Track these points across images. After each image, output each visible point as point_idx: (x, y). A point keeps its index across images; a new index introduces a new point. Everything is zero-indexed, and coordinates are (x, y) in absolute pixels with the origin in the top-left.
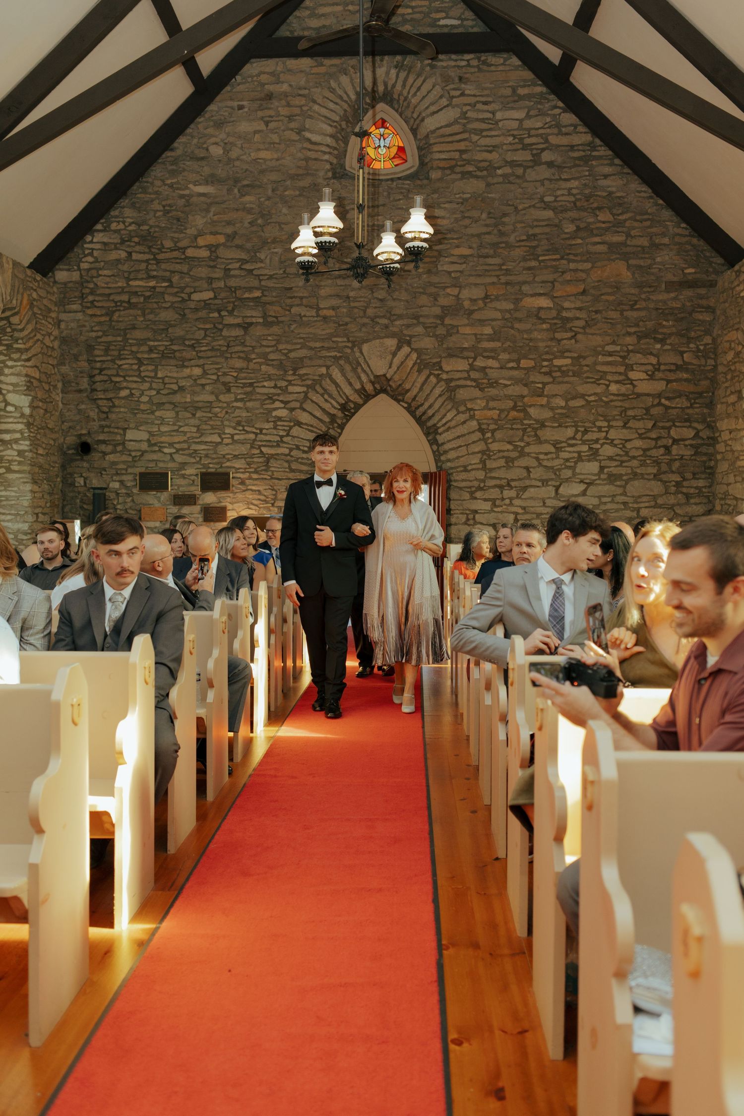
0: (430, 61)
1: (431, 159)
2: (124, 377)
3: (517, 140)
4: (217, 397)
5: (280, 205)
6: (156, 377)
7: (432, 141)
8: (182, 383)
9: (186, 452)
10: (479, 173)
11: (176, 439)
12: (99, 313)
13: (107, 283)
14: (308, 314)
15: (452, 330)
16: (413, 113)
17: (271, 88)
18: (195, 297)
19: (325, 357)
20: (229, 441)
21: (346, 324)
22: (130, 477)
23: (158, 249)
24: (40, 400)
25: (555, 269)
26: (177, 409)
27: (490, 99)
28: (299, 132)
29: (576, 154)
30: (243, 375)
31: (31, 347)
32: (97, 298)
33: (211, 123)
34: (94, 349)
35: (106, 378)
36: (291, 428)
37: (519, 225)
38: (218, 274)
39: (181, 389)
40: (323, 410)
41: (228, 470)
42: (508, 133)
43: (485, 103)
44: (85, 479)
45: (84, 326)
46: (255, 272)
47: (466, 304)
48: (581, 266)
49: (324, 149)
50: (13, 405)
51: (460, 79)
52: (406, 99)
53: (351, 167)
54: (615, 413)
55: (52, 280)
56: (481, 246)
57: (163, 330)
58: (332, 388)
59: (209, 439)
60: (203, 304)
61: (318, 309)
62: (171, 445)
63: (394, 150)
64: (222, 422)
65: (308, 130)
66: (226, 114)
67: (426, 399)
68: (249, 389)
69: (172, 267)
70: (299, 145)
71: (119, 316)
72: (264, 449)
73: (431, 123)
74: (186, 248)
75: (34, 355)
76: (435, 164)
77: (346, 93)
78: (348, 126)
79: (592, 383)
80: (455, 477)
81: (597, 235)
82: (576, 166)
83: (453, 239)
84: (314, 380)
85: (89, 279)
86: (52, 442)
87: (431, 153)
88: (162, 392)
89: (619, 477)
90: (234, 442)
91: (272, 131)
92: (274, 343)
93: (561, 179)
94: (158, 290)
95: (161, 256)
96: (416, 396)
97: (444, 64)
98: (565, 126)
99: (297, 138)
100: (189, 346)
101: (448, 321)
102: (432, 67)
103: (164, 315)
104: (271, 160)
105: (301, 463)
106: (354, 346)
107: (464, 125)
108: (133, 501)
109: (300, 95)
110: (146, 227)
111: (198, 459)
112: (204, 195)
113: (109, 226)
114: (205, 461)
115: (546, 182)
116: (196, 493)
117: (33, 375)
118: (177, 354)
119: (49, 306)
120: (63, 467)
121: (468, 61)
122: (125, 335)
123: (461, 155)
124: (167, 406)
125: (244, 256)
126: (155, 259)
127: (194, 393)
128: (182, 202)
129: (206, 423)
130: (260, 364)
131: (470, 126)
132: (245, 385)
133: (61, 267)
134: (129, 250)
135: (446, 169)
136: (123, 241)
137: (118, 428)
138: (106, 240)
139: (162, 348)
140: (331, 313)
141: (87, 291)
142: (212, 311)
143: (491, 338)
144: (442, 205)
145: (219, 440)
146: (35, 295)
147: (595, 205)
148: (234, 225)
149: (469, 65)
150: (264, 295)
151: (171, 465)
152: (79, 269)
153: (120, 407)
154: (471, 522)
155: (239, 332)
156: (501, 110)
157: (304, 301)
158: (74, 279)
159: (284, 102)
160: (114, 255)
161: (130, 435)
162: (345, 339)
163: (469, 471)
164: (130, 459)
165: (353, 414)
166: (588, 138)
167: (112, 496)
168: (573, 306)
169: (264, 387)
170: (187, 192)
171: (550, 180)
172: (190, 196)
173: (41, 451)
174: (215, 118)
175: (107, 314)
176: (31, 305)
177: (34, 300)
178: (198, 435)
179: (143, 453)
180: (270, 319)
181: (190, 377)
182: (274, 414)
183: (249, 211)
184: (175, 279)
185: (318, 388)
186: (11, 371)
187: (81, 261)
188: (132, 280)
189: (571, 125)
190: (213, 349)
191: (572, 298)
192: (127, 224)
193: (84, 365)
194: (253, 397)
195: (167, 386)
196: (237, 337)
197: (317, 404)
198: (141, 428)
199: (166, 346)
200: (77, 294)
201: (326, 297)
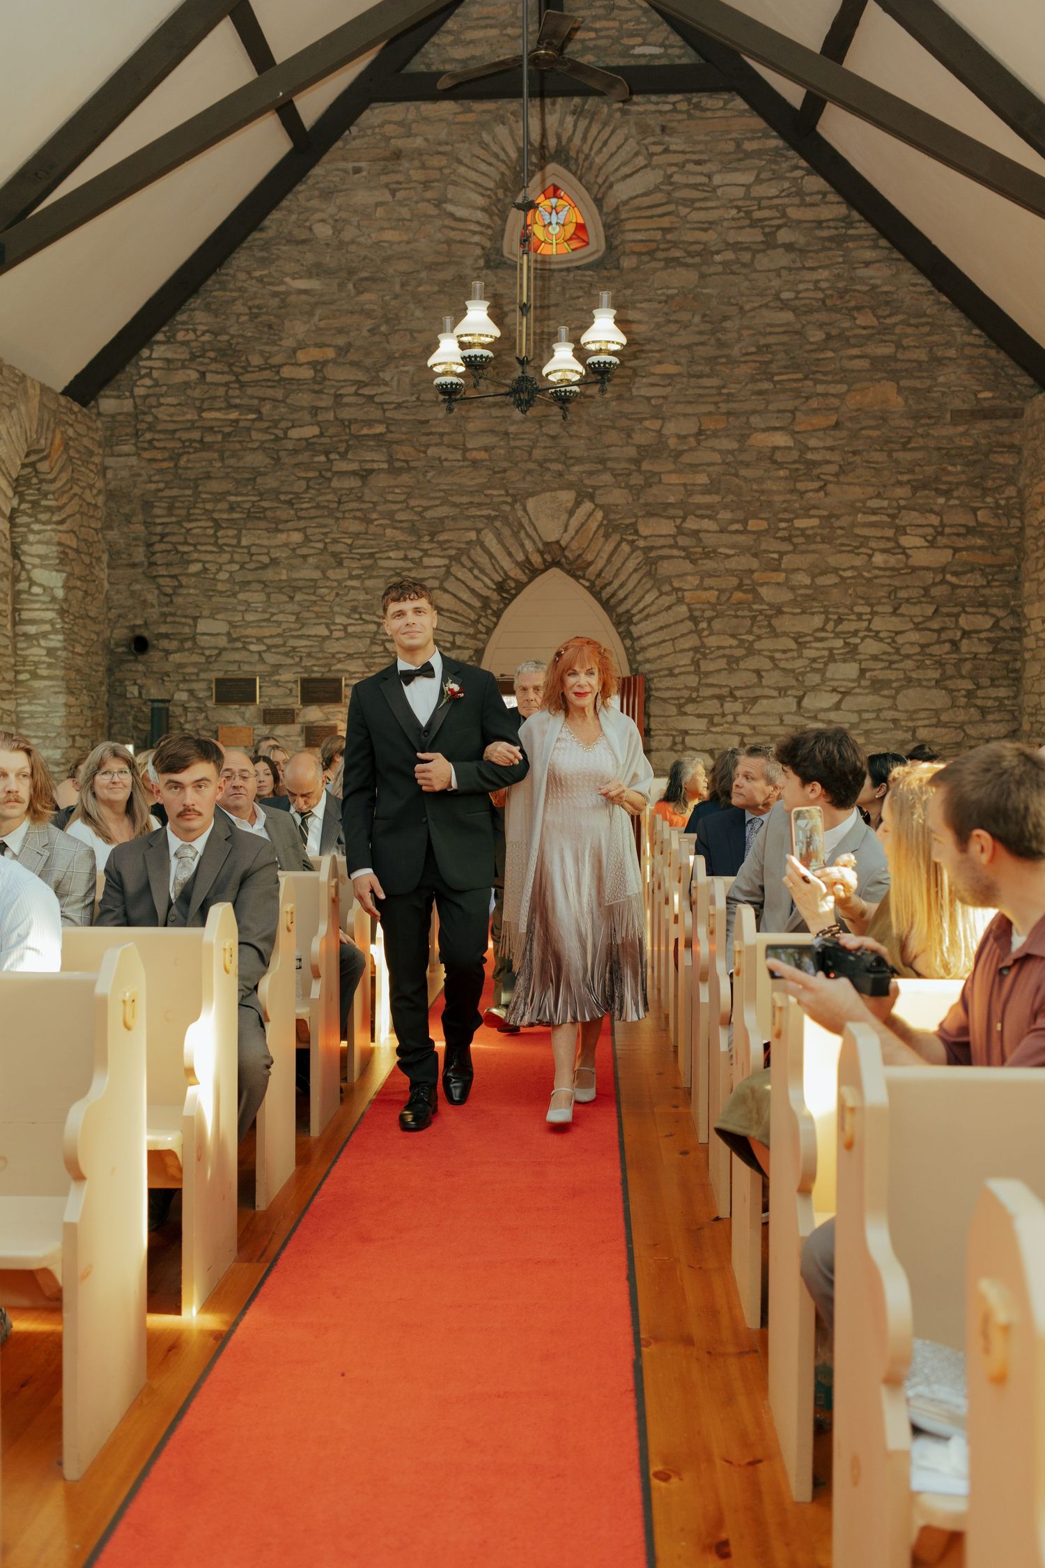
0: (621, 105)
1: (623, 242)
2: (195, 545)
3: (742, 214)
4: (324, 572)
5: (411, 306)
6: (238, 545)
7: (624, 216)
8: (275, 554)
9: (281, 650)
10: (689, 260)
11: (267, 632)
12: (159, 457)
13: (170, 416)
14: (451, 457)
15: (652, 479)
16: (597, 176)
17: (397, 143)
18: (294, 433)
19: (475, 517)
20: (341, 634)
21: (505, 471)
22: (203, 685)
23: (242, 367)
24: (79, 579)
25: (797, 393)
26: (268, 590)
27: (705, 157)
28: (439, 203)
29: (825, 233)
30: (362, 542)
31: (65, 505)
32: (157, 436)
33: (316, 193)
34: (153, 507)
35: (169, 547)
37: (745, 333)
38: (326, 401)
39: (274, 562)
40: (472, 591)
41: (339, 675)
42: (731, 204)
43: (698, 163)
44: (141, 687)
45: (139, 475)
46: (377, 399)
47: (672, 442)
48: (833, 389)
49: (473, 227)
50: (40, 585)
51: (663, 129)
52: (587, 157)
53: (511, 253)
54: (882, 594)
55: (95, 411)
56: (692, 362)
57: (249, 479)
58: (484, 560)
59: (312, 632)
60: (304, 443)
61: (465, 450)
62: (260, 640)
63: (571, 229)
64: (331, 607)
65: (451, 201)
66: (337, 179)
67: (616, 575)
68: (368, 562)
69: (261, 392)
70: (439, 223)
71: (188, 461)
73: (622, 191)
74: (280, 366)
75: (69, 516)
76: (628, 247)
77: (503, 149)
78: (506, 196)
79: (849, 552)
80: (656, 683)
81: (854, 346)
82: (824, 249)
83: (652, 351)
84: (459, 549)
85: (146, 410)
86: (94, 637)
87: (623, 232)
88: (247, 566)
89: (886, 684)
90: (348, 635)
91: (401, 203)
92: (403, 497)
93: (804, 268)
94: (241, 424)
95: (246, 378)
96: (601, 571)
97: (640, 108)
98: (811, 194)
99: (434, 211)
100: (285, 502)
101: (646, 466)
102: (624, 112)
103: (251, 459)
104: (400, 242)
106: (515, 501)
107: (669, 194)
108: (207, 718)
109: (439, 153)
110: (226, 338)
111: (297, 659)
112: (305, 292)
113: (174, 336)
114: (308, 662)
115: (784, 273)
116: (295, 706)
117: (69, 543)
118: (269, 514)
119: (91, 447)
120: (110, 671)
121: (674, 104)
122: (197, 486)
123: (664, 235)
124: (255, 586)
125: (361, 376)
126: (238, 381)
127: (292, 568)
128: (275, 302)
129: (308, 609)
130: (384, 527)
131: (678, 194)
132: (363, 556)
133: (108, 393)
134: (202, 369)
135: (644, 254)
136: (193, 357)
137: (186, 617)
138: (169, 355)
139: (247, 506)
140: (482, 455)
141: (144, 426)
142: (316, 453)
143: (707, 490)
144: (639, 305)
145: (326, 633)
146: (71, 432)
147: (852, 304)
148: (348, 333)
149: (675, 110)
150: (389, 431)
151: (260, 668)
152: (132, 396)
153: (189, 587)
154: (679, 747)
155: (354, 483)
156: (720, 172)
157: (446, 439)
158: (125, 410)
159: (417, 163)
160: (180, 377)
161: (203, 626)
162: (503, 492)
163: (676, 676)
164: (203, 660)
165: (514, 596)
166: (843, 210)
167: (178, 711)
168: (821, 444)
169: (390, 558)
170: (282, 288)
171: (790, 269)
172: (288, 293)
173: (78, 649)
174: (321, 185)
175: (171, 459)
176: (66, 447)
177: (70, 438)
178: (297, 626)
179: (222, 650)
180: (398, 464)
181: (286, 545)
183: (369, 314)
184: (266, 408)
185: (464, 559)
186: (38, 537)
187: (135, 385)
188: (204, 410)
189: (818, 193)
190: (318, 507)
191: (821, 434)
192: (199, 333)
193: (139, 528)
194: (375, 573)
195: (254, 558)
196: (352, 489)
197: (463, 582)
198: (218, 616)
199: (253, 502)
200: (130, 430)
201: (476, 434)
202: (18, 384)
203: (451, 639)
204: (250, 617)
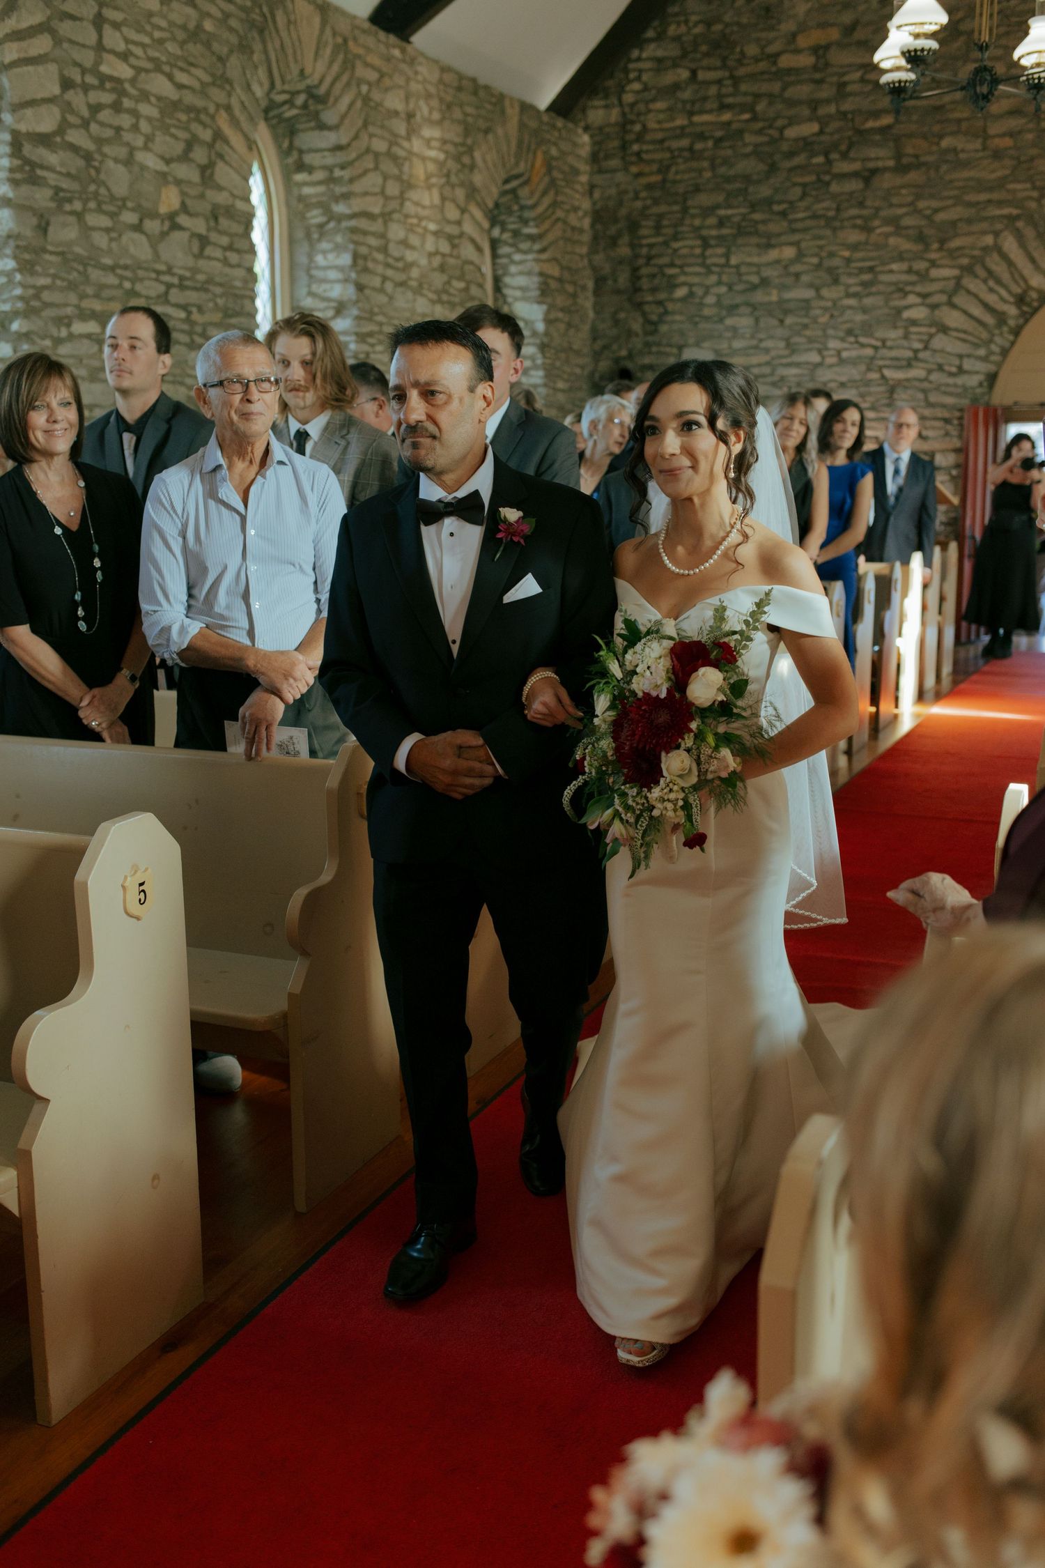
2: (681, 267)
4: (818, 290)
6: (727, 265)
8: (767, 272)
9: (769, 379)
11: (754, 360)
12: (647, 169)
13: (659, 122)
14: (970, 146)
18: (791, 133)
19: (993, 218)
20: (834, 360)
21: (1032, 159)
23: (737, 60)
24: (562, 310)
26: (757, 313)
30: (860, 255)
31: (547, 231)
32: (645, 147)
34: (640, 227)
35: (655, 270)
36: (931, 336)
38: (826, 92)
39: (765, 282)
40: (986, 306)
45: (626, 192)
55: (582, 124)
57: (741, 189)
58: (1000, 268)
60: (802, 143)
61: (986, 137)
64: (824, 330)
68: (866, 277)
69: (754, 88)
71: (677, 173)
72: (887, 373)
74: (778, 55)
75: (551, 244)
84: (973, 257)
85: (634, 118)
86: (578, 371)
88: (736, 288)
90: (842, 362)
92: (910, 199)
95: (741, 72)
100: (778, 213)
103: (742, 166)
105: (945, 393)
106: (1042, 196)
110: (718, 27)
113: (665, 31)
117: (551, 272)
119: (577, 165)
122: (685, 200)
124: (744, 310)
125: (868, 58)
127: (783, 287)
129: (799, 334)
130: (887, 235)
132: (861, 271)
133: (596, 102)
134: (693, 66)
136: (684, 55)
137: (670, 346)
138: (660, 53)
139: (736, 219)
140: (1008, 142)
141: (632, 137)
142: (815, 154)
146: (554, 152)
148: (855, 7)
150: (897, 121)
152: (621, 104)
153: (673, 313)
155: (855, 185)
157: (964, 125)
158: (613, 120)
160: (669, 78)
162: (1028, 185)
165: (1036, 310)
169: (891, 271)
173: (561, 385)
175: (659, 171)
176: (549, 169)
177: (554, 158)
178: (786, 352)
180: (905, 161)
181: (778, 262)
182: (906, 314)
184: (760, 107)
185: (979, 269)
186: (520, 268)
187: (623, 91)
188: (696, 113)
190: (815, 217)
192: (691, 25)
193: (624, 250)
194: (874, 289)
195: (745, 278)
196: (851, 193)
197: (976, 296)
198: (706, 344)
199: (744, 215)
200: (616, 143)
201: (1000, 117)
202: (495, 105)
203: (957, 362)
204: (737, 344)
